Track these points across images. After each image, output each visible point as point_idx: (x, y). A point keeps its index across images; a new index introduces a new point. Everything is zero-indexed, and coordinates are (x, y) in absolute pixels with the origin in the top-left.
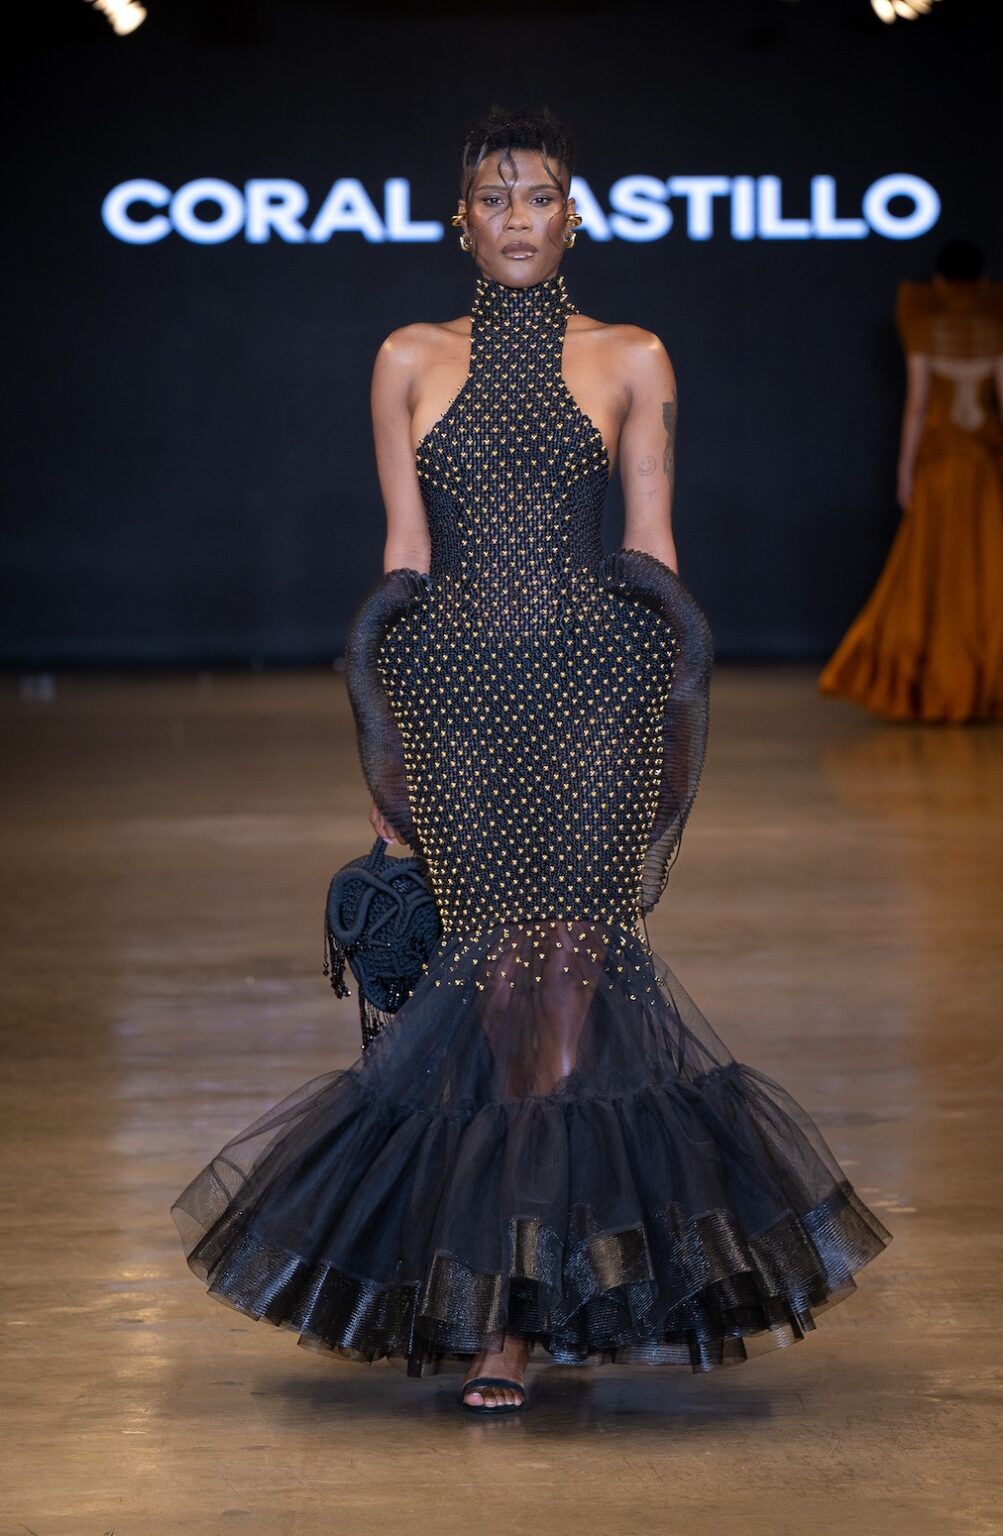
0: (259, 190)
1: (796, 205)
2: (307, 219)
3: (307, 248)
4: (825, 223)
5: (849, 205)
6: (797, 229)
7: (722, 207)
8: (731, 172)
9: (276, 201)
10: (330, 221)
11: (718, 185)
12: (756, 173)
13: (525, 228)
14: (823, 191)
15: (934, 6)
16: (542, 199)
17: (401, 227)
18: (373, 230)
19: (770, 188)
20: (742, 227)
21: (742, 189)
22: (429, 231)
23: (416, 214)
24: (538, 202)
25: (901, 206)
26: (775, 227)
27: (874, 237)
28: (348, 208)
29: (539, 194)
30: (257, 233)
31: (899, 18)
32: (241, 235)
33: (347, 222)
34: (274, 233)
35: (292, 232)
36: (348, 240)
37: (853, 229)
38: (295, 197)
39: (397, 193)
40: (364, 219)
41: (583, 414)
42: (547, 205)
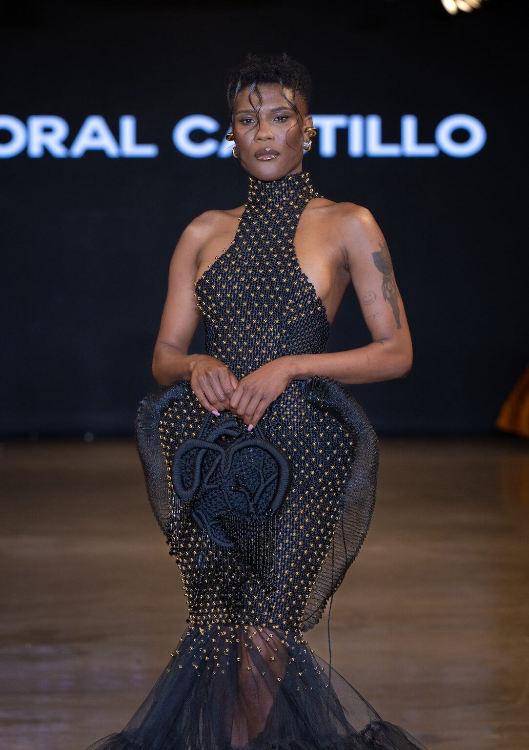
0: (37, 123)
1: (391, 135)
2: (68, 142)
3: (68, 161)
4: (410, 146)
5: (426, 135)
6: (391, 150)
7: (342, 135)
8: (348, 112)
9: (48, 130)
10: (83, 143)
11: (339, 121)
12: (365, 113)
13: (270, 138)
14: (409, 125)
15: (483, 3)
16: (282, 118)
17: (130, 148)
18: (112, 149)
19: (374, 124)
20: (355, 148)
21: (356, 124)
22: (148, 151)
23: (141, 139)
24: (279, 119)
25: (460, 136)
26: (376, 148)
27: (442, 155)
28: (95, 135)
29: (280, 114)
30: (35, 151)
31: (460, 12)
32: (25, 152)
33: (95, 144)
34: (46, 151)
35: (58, 151)
36: (95, 156)
37: (428, 150)
38: (60, 127)
39: (128, 125)
40: (106, 143)
41: (302, 273)
42: (285, 121)
